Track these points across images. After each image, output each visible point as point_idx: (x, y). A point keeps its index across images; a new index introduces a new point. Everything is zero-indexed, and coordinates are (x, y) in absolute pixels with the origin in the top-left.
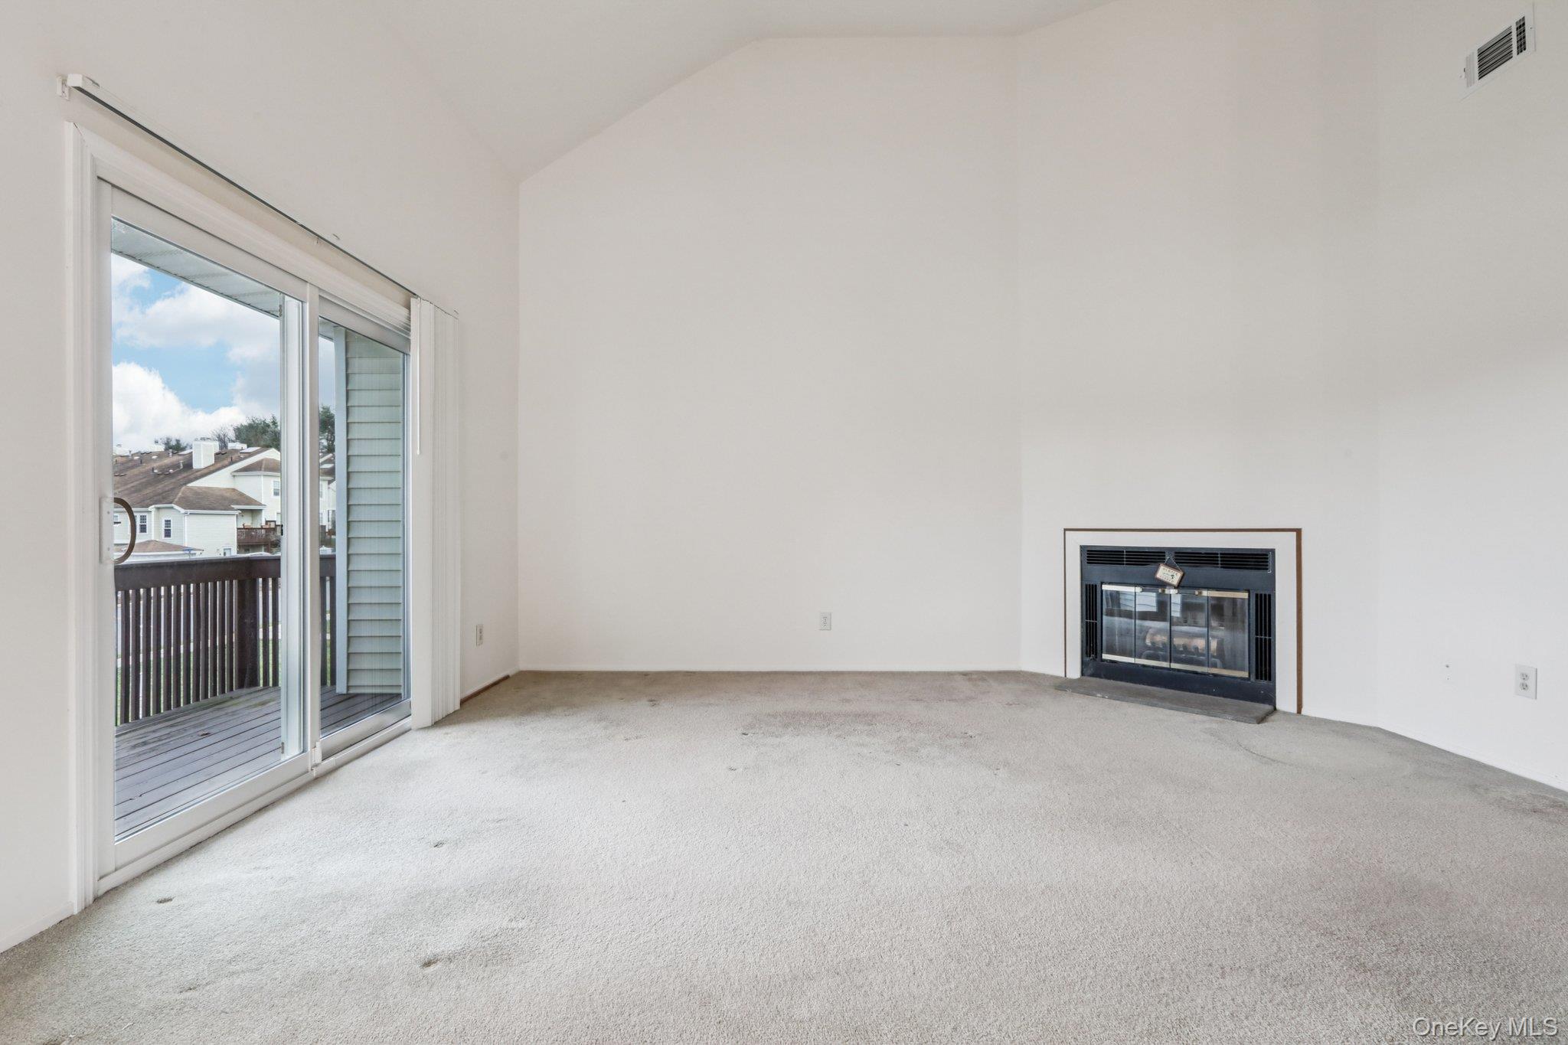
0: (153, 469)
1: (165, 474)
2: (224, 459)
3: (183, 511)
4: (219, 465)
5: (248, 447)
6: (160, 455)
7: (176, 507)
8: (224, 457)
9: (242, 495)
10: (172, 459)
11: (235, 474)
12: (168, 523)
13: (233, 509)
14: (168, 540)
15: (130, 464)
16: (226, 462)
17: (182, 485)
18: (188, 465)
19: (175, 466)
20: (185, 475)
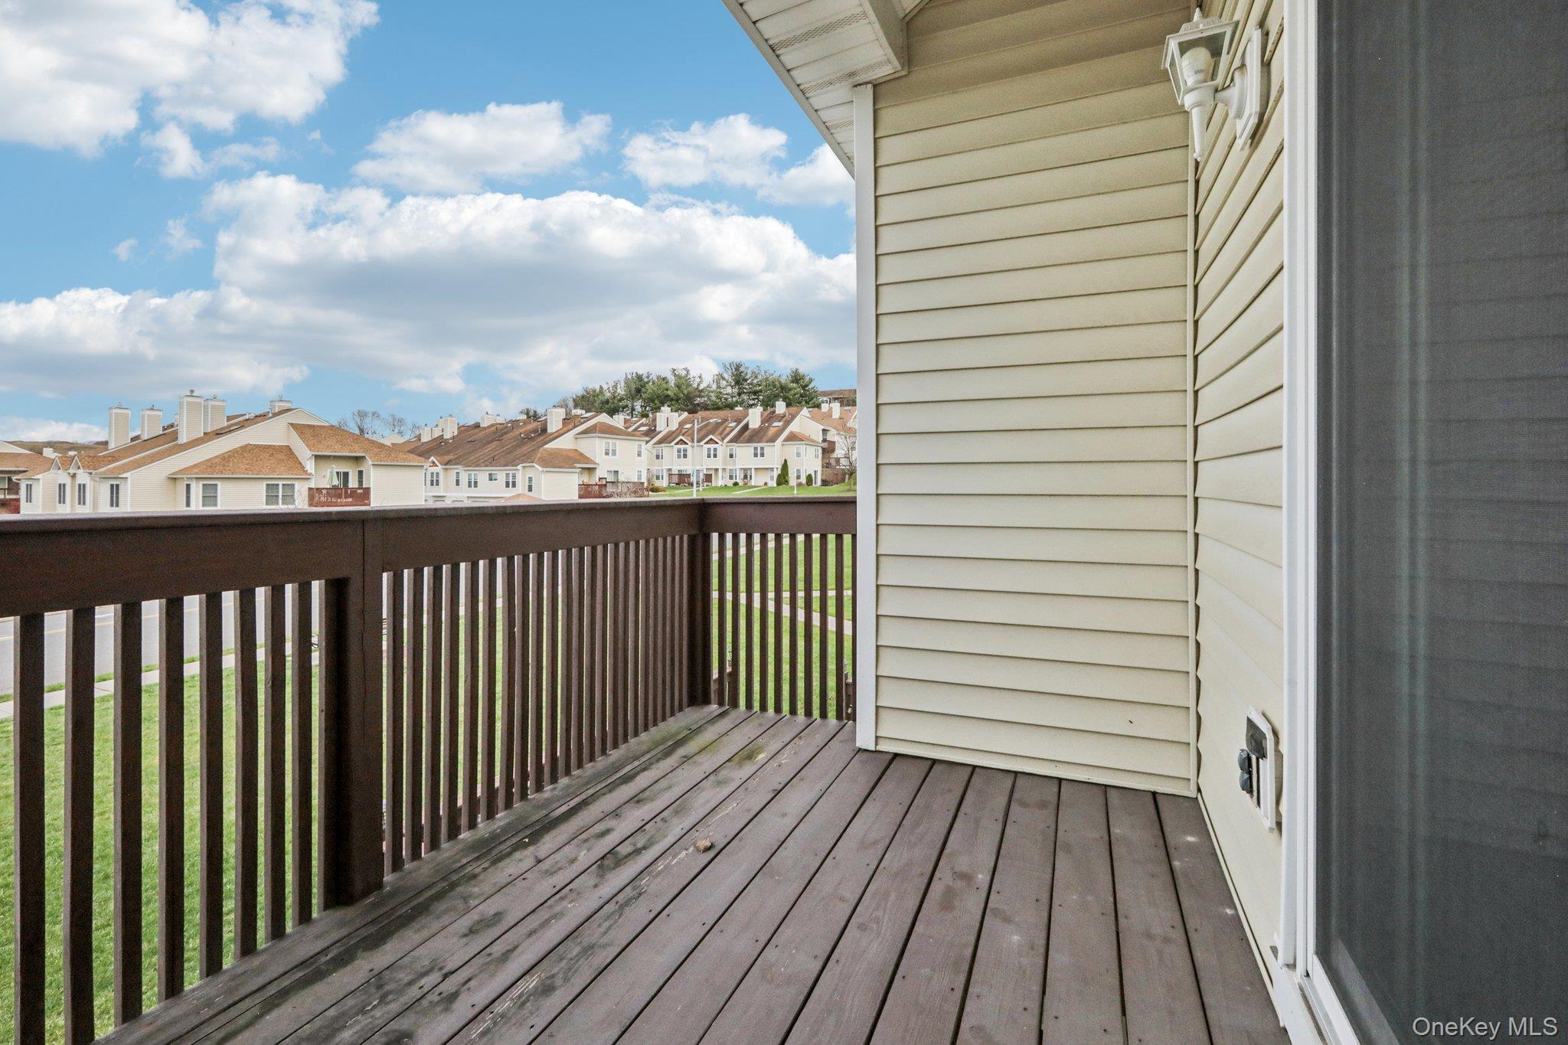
0: (521, 434)
1: (528, 438)
2: (569, 424)
3: (540, 469)
4: (565, 429)
5: (586, 412)
6: (525, 422)
7: (536, 466)
8: (569, 421)
9: (581, 455)
10: (533, 425)
11: (576, 436)
12: (530, 479)
13: (575, 468)
14: (530, 494)
15: (506, 430)
16: (570, 426)
17: (539, 447)
18: (544, 430)
19: (535, 431)
20: (542, 438)
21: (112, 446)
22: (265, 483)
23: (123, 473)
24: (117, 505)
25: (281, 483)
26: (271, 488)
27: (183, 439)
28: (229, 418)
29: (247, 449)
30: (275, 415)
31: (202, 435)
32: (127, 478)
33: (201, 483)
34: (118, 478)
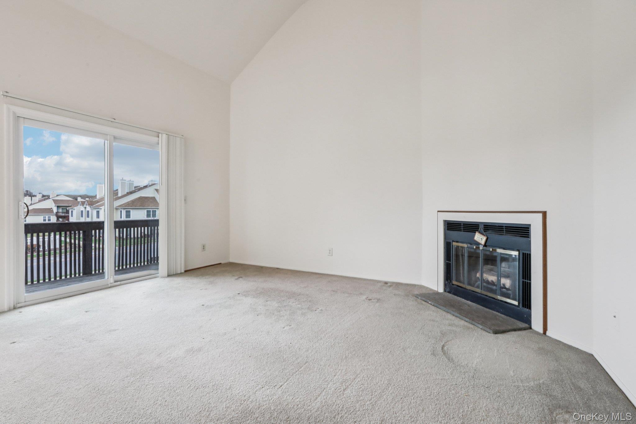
21: (98, 197)
22: (146, 210)
23: (100, 207)
24: (99, 218)
25: (151, 210)
26: (148, 212)
27: (120, 195)
28: (135, 187)
29: (141, 198)
30: (150, 186)
31: (126, 193)
32: (101, 209)
33: (125, 210)
34: (99, 208)
